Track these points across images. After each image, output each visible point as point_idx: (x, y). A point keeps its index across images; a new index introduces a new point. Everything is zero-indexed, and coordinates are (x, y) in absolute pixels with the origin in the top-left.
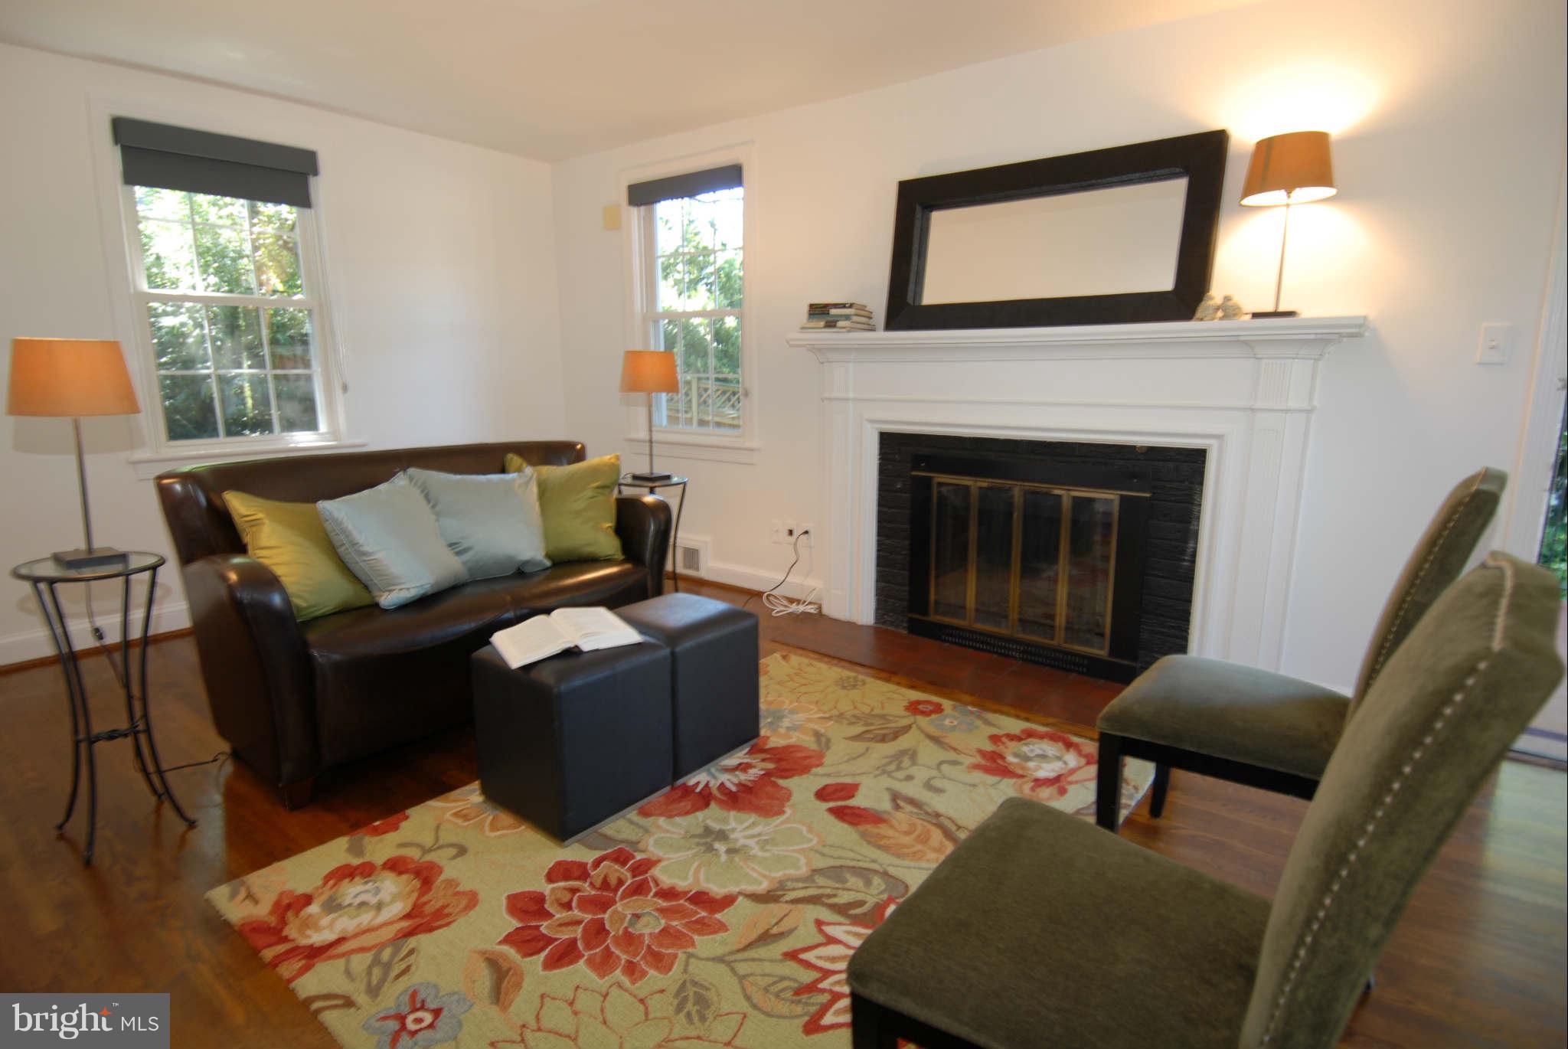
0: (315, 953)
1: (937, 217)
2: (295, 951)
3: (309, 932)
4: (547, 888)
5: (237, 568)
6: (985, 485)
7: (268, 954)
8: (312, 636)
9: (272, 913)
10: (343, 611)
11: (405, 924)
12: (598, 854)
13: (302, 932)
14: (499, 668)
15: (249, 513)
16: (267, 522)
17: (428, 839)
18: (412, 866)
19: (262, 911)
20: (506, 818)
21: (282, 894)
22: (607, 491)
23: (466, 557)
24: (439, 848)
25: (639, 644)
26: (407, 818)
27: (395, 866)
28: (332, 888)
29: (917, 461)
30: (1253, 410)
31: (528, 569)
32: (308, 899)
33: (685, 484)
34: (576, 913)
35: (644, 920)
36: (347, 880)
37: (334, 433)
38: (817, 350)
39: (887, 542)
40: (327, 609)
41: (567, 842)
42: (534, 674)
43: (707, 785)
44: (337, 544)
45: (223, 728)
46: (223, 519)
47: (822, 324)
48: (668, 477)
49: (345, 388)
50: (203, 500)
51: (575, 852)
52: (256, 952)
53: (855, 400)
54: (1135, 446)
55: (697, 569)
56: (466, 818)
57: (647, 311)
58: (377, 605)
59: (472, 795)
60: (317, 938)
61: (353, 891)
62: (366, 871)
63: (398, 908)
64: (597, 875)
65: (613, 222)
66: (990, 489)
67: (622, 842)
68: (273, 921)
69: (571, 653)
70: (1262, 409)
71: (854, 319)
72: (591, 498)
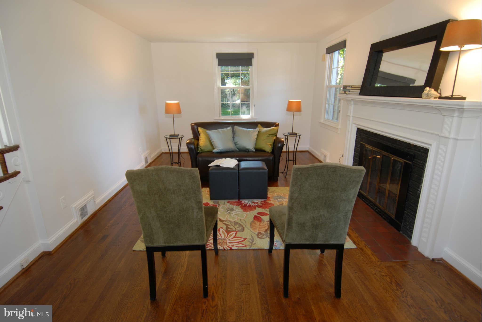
5: (190, 141)
6: (375, 150)
15: (201, 131)
22: (274, 136)
23: (237, 146)
29: (363, 139)
30: (440, 136)
31: (250, 151)
37: (252, 116)
38: (345, 100)
40: (206, 150)
41: (211, 200)
44: (210, 139)
46: (198, 132)
47: (344, 92)
48: (296, 134)
49: (254, 106)
50: (196, 128)
53: (352, 117)
54: (411, 144)
57: (328, 85)
58: (212, 152)
65: (324, 60)
69: (218, 166)
70: (442, 137)
71: (351, 91)
72: (268, 137)
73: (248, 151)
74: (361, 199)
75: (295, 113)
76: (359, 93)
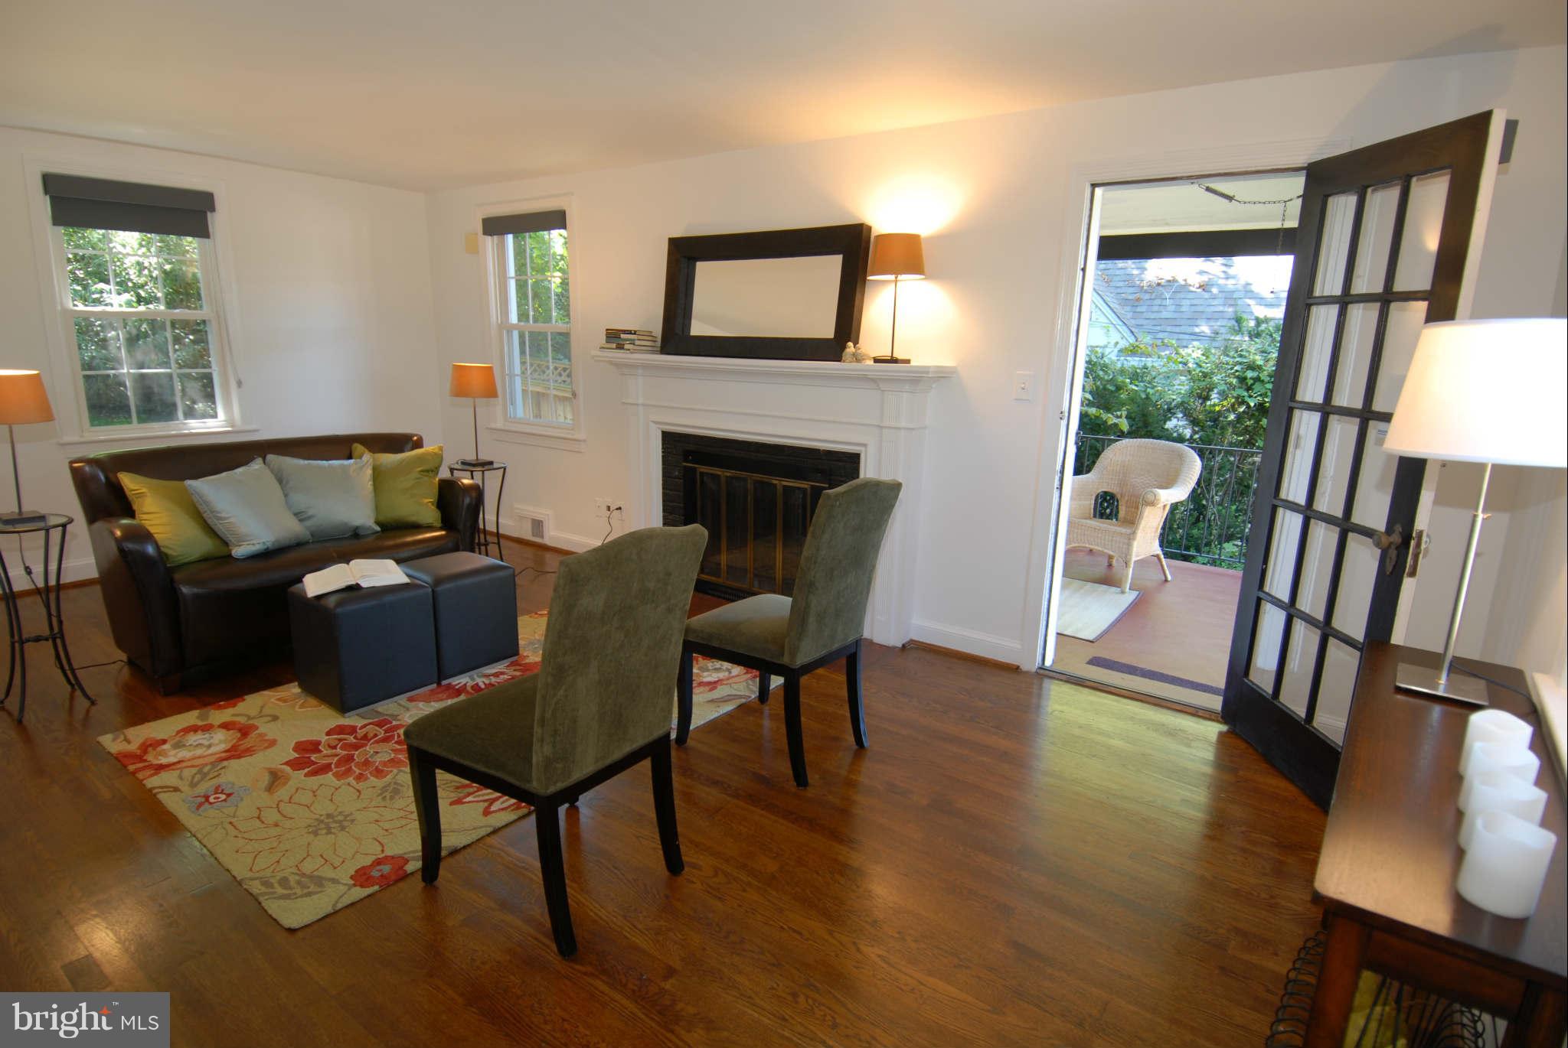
0: (160, 768)
1: (700, 266)
2: (151, 766)
3: (160, 757)
4: (324, 739)
5: (123, 528)
6: (728, 474)
7: (132, 768)
8: (177, 576)
9: (138, 748)
10: (205, 560)
11: (224, 755)
12: (366, 722)
13: (156, 757)
14: (302, 598)
15: (135, 488)
16: (149, 494)
17: (253, 712)
18: (237, 726)
19: (133, 747)
20: (312, 701)
21: (147, 739)
22: (431, 474)
23: (308, 523)
24: (261, 717)
25: (407, 584)
26: (244, 700)
27: (226, 726)
28: (181, 737)
29: (687, 455)
30: (881, 427)
31: (362, 533)
32: (164, 742)
33: (505, 469)
34: (338, 750)
35: (379, 755)
36: (192, 733)
37: (230, 421)
38: (617, 365)
39: (670, 517)
40: (193, 558)
41: (347, 715)
42: (323, 602)
43: (465, 685)
44: (202, 511)
45: (120, 643)
46: (117, 491)
47: (614, 346)
48: (491, 463)
49: (239, 384)
50: (102, 478)
51: (352, 720)
52: (125, 766)
53: (643, 405)
54: (819, 450)
55: (542, 537)
56: (285, 701)
57: (502, 322)
58: (230, 556)
59: (294, 689)
60: (164, 761)
61: (193, 739)
62: (207, 728)
63: (223, 747)
64: (360, 733)
65: (473, 249)
66: (732, 478)
67: (387, 715)
68: (139, 752)
69: (354, 588)
70: (886, 427)
71: (637, 343)
72: (417, 479)
73: (356, 534)
74: (709, 594)
75: (478, 400)
76: (659, 349)
